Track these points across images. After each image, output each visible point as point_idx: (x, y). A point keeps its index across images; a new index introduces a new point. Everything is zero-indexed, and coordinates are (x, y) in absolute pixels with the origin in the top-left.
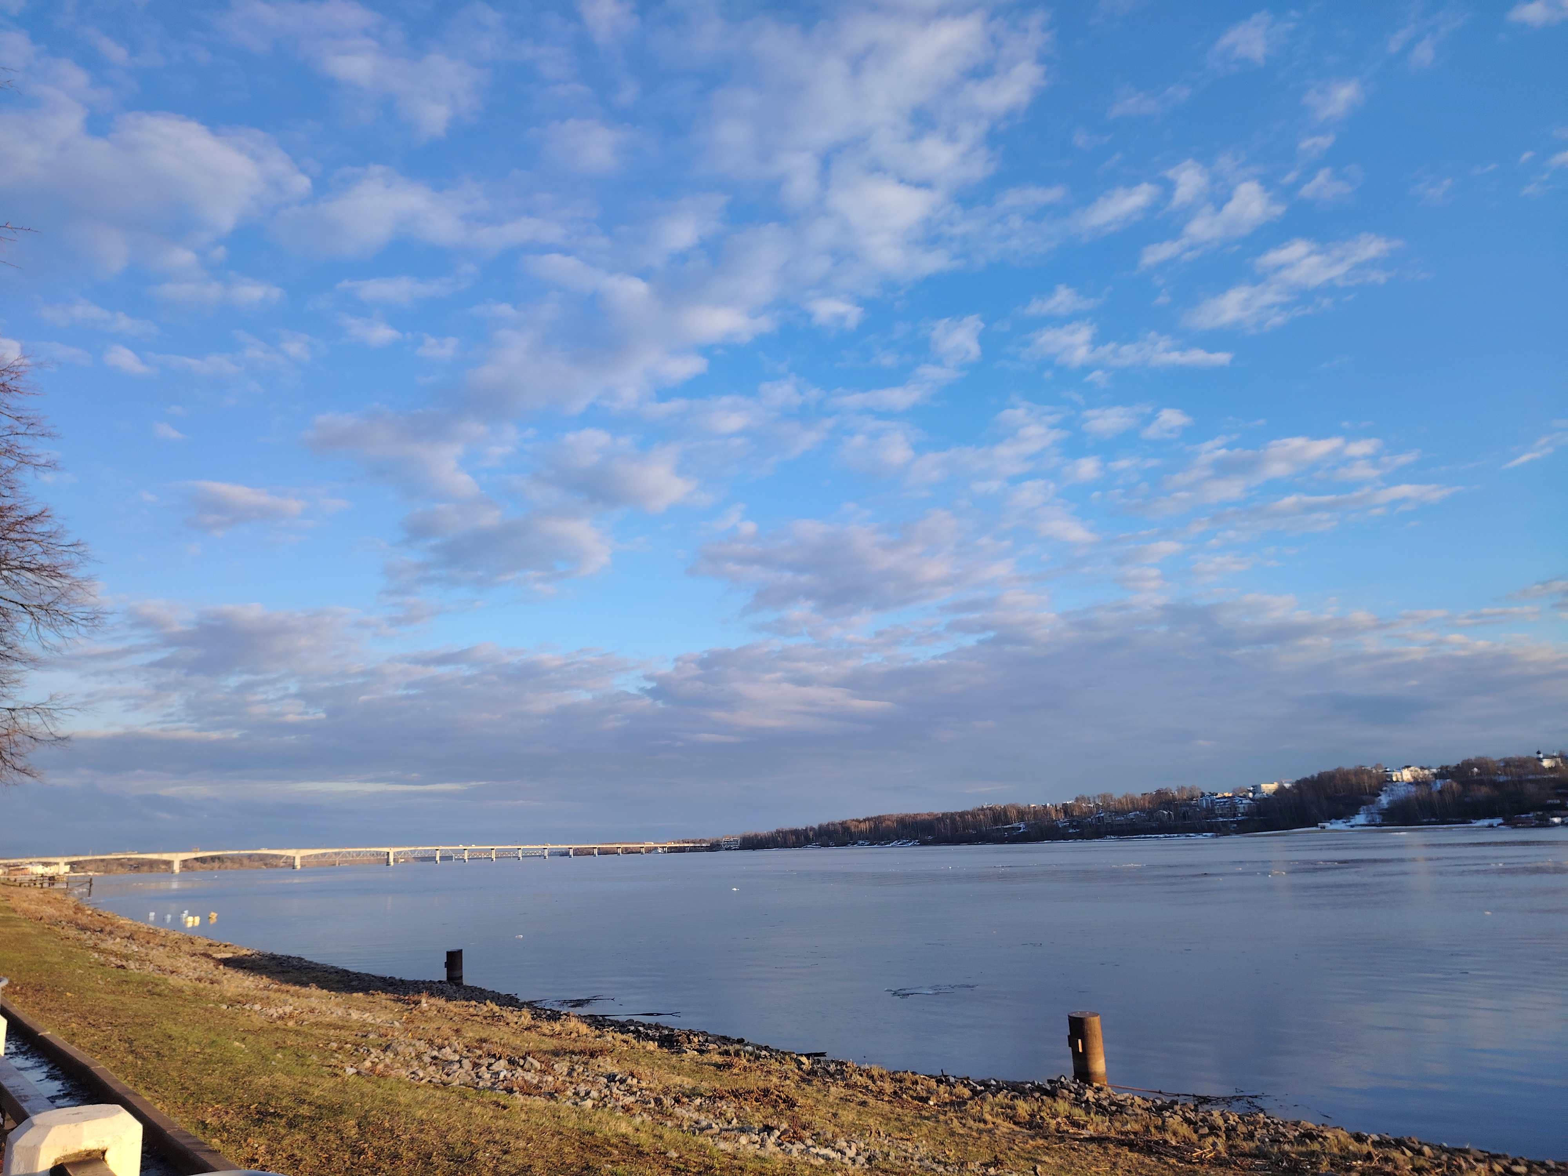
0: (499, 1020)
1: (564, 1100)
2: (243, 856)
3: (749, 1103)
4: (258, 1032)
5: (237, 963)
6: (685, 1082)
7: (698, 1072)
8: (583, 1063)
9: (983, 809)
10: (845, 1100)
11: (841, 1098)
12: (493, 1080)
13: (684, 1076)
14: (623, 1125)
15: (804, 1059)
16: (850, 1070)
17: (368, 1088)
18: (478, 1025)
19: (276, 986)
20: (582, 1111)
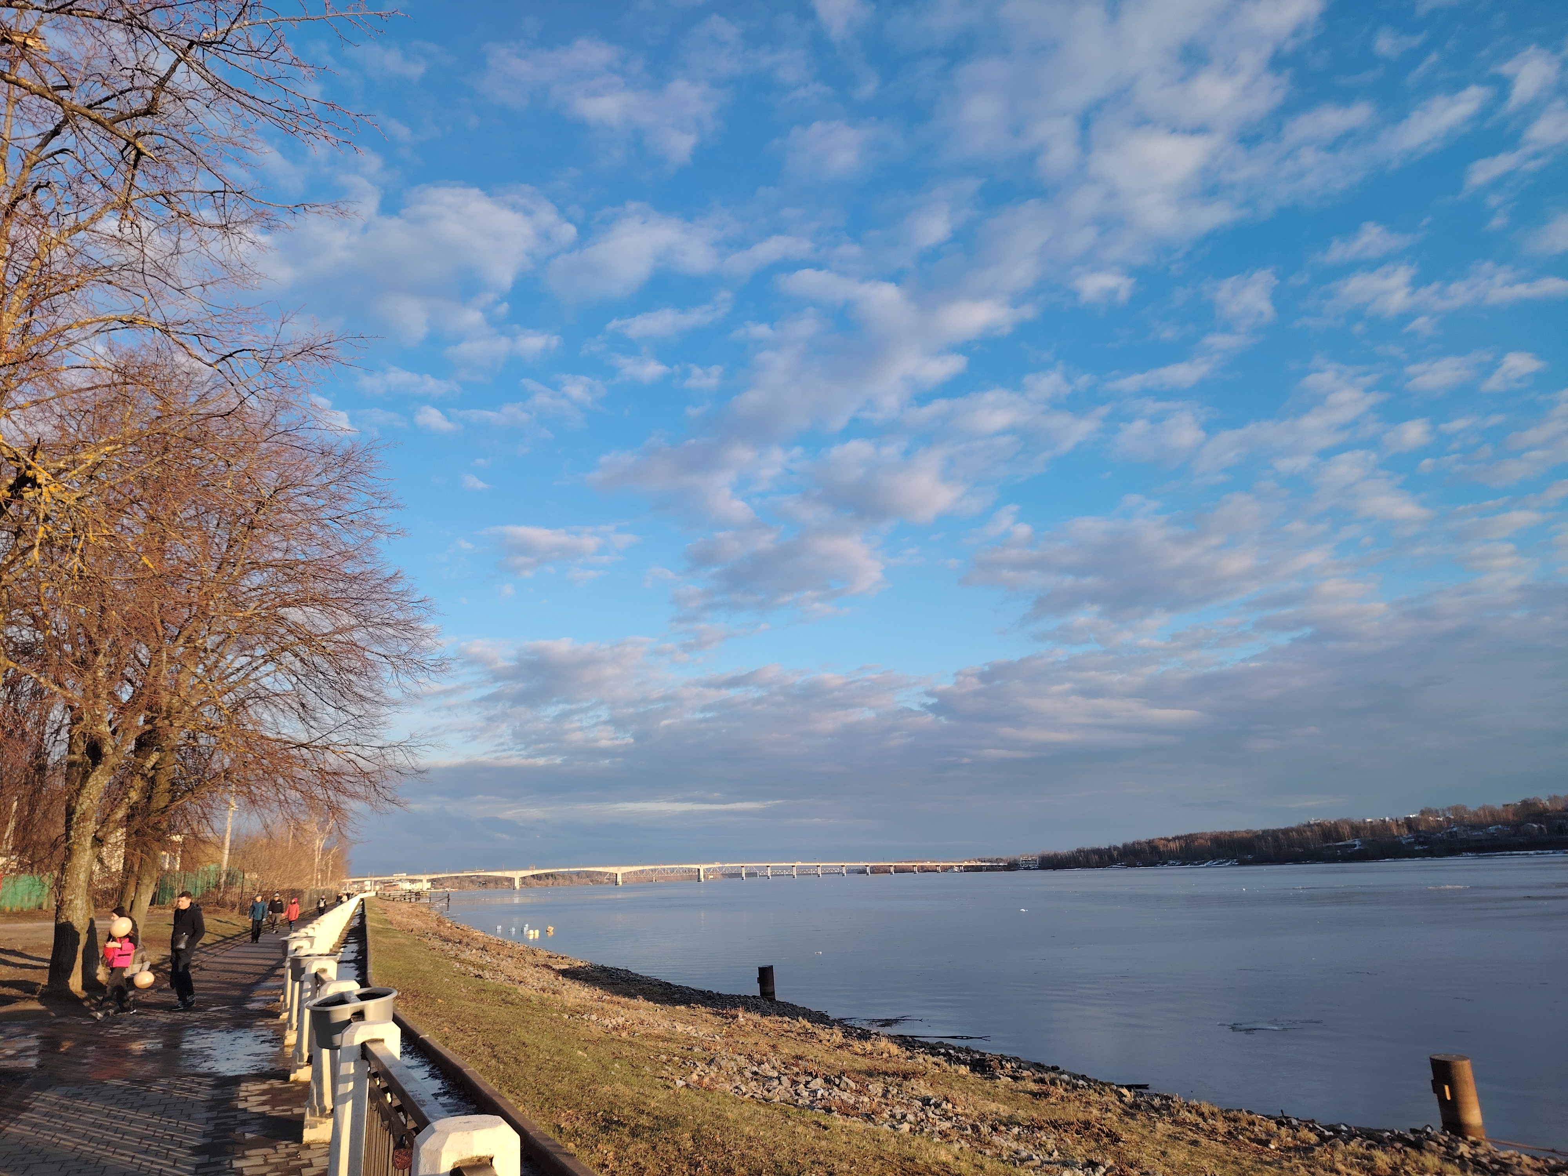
0: (812, 1037)
1: (881, 1122)
2: (572, 873)
3: (1070, 1135)
4: (598, 1042)
5: (572, 974)
6: (1001, 1110)
7: (1013, 1100)
8: (897, 1085)
9: (1309, 825)
10: (1174, 1137)
11: (1169, 1136)
12: (811, 1098)
13: (999, 1102)
14: (943, 1152)
15: (1125, 1091)
16: (1177, 1106)
17: (698, 1101)
18: (792, 1041)
19: (609, 997)
20: (901, 1135)
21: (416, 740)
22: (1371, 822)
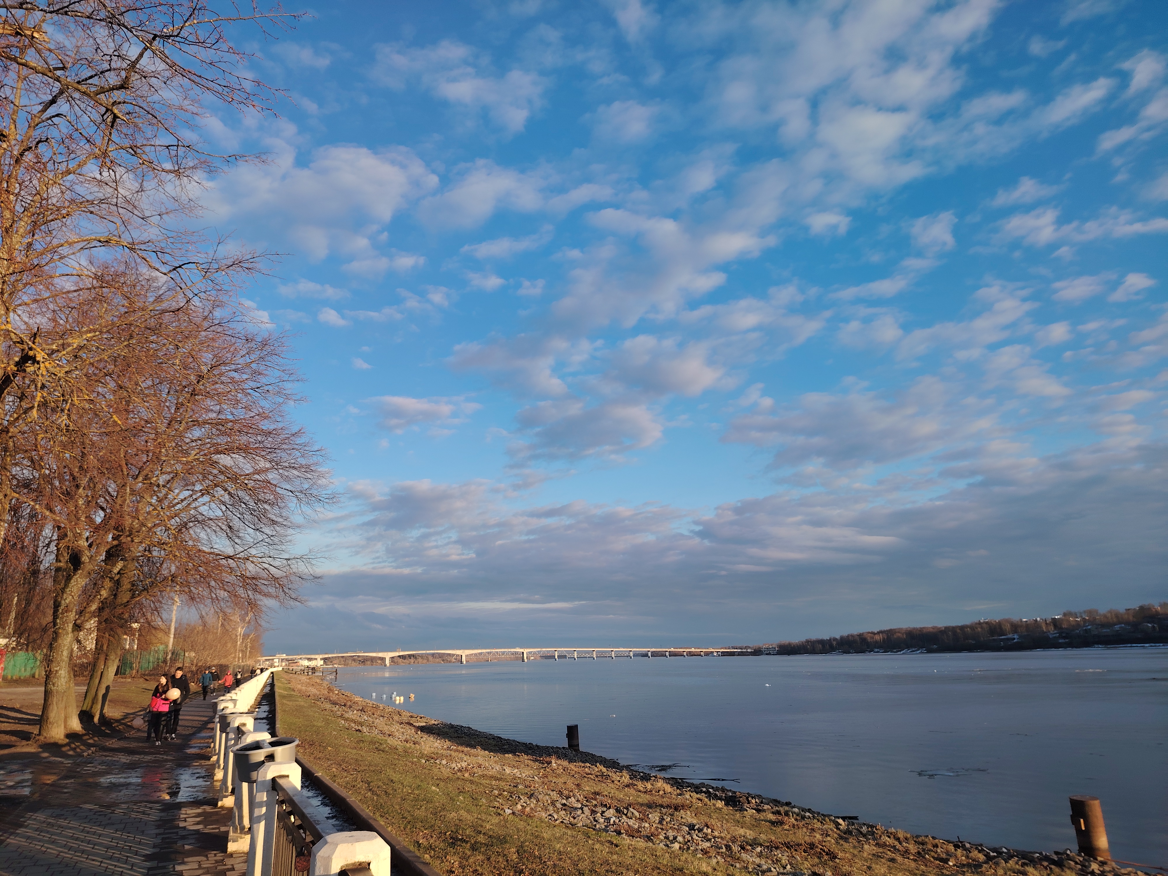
0: (606, 779)
1: (658, 842)
2: (428, 654)
3: (799, 853)
4: (447, 780)
5: (428, 730)
6: (748, 834)
7: (757, 827)
8: (670, 814)
9: (980, 623)
10: (877, 856)
11: (874, 855)
12: (606, 824)
13: (746, 828)
14: (704, 865)
15: (840, 821)
16: (880, 833)
17: (521, 825)
18: (592, 781)
19: (455, 747)
20: (673, 852)
21: (314, 554)
22: (1026, 621)
